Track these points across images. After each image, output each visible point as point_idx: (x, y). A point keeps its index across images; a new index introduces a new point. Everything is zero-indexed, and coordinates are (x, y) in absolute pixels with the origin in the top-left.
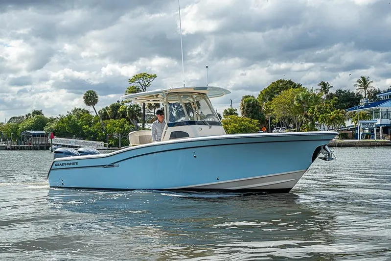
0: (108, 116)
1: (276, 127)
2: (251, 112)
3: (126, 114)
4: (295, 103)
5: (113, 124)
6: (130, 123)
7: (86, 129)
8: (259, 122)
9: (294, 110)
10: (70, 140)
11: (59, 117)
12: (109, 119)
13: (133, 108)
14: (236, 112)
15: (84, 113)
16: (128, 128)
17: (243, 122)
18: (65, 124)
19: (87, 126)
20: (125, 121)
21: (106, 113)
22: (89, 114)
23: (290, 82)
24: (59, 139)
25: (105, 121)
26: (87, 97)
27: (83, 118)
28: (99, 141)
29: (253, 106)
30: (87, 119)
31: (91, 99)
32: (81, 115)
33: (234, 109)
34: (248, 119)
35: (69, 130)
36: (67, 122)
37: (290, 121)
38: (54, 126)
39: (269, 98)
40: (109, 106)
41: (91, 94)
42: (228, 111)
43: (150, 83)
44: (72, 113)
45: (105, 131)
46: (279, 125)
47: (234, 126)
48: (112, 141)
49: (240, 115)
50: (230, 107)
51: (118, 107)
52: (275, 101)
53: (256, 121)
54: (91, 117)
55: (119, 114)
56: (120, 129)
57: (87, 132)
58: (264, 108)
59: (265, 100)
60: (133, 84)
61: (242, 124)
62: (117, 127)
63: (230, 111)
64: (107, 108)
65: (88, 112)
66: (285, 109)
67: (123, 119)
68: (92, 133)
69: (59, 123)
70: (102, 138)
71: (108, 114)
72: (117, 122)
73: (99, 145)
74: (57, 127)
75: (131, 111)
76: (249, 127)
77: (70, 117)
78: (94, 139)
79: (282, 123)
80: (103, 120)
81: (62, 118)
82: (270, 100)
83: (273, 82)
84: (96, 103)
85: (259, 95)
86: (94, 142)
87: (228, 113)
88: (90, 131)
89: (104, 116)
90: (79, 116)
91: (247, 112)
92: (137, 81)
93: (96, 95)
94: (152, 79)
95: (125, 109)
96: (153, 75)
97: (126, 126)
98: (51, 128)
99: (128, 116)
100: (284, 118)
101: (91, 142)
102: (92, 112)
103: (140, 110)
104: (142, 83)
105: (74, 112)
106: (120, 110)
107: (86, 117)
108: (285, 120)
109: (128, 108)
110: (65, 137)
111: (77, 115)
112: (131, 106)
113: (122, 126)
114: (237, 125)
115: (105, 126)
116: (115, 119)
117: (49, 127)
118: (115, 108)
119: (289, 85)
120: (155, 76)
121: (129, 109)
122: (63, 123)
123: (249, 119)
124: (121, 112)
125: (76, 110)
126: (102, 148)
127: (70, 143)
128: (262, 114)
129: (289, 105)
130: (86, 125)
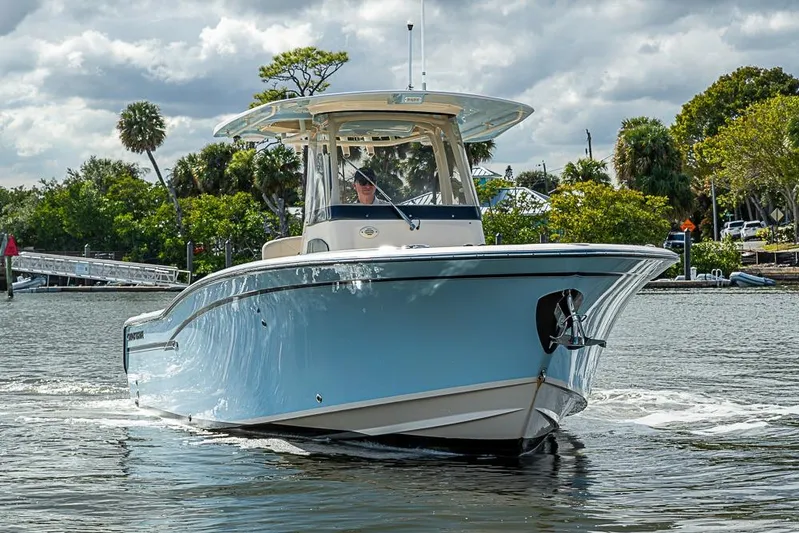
0: (195, 183)
1: (733, 219)
2: (648, 172)
3: (252, 178)
4: (787, 142)
5: (209, 211)
6: (266, 208)
7: (125, 225)
8: (669, 203)
9: (786, 164)
10: (72, 259)
11: (40, 186)
12: (196, 193)
13: (273, 161)
14: (602, 171)
15: (119, 174)
16: (258, 223)
17: (618, 205)
18: (61, 210)
19: (129, 216)
20: (248, 201)
21: (189, 174)
22: (134, 178)
23: (778, 76)
24: (37, 256)
25: (186, 201)
26: (130, 125)
27: (115, 192)
28: (167, 263)
29: (653, 154)
30: (130, 196)
31: (142, 129)
32: (110, 182)
33: (599, 161)
34: (634, 193)
35: (73, 230)
36: (65, 202)
37: (776, 200)
38: (24, 215)
39: (711, 126)
40: (199, 153)
41: (142, 113)
42: (579, 169)
43: (326, 81)
44: (81, 174)
45: (186, 231)
46: (743, 212)
47: (589, 217)
48: (207, 263)
49: (614, 182)
50: (585, 157)
51: (226, 155)
52: (726, 135)
53: (660, 201)
54: (142, 186)
55: (229, 177)
56: (232, 226)
57: (129, 234)
58: (692, 160)
59: (698, 133)
60: (272, 81)
61: (617, 210)
62: (220, 218)
63: (585, 168)
64: (192, 159)
65: (131, 171)
66: (755, 163)
67: (242, 194)
68: (143, 239)
69: (43, 205)
70: (175, 253)
71: (196, 176)
72: (221, 202)
73: (164, 278)
74: (37, 219)
75: (267, 168)
76: (637, 220)
77: (74, 188)
78: (151, 258)
79: (752, 205)
80: (178, 195)
81: (51, 191)
82: (712, 132)
83: (724, 74)
84: (159, 142)
85: (679, 119)
86: (148, 267)
87: (576, 174)
88: (136, 231)
89: (184, 184)
90: (103, 185)
91: (633, 172)
92: (287, 74)
93: (157, 118)
94: (332, 68)
95: (249, 162)
96: (335, 52)
97: (252, 216)
98: (15, 222)
99: (256, 183)
100: (757, 191)
101: (137, 266)
102: (147, 170)
103: (295, 165)
104: (302, 80)
105: (88, 170)
106: (233, 165)
107: (125, 186)
108: (760, 197)
109: (257, 158)
110: (59, 250)
111: (99, 182)
112: (267, 153)
113: (239, 217)
114: (599, 214)
115: (185, 215)
116: (216, 194)
117: (10, 221)
118: (217, 157)
119: (773, 85)
120: (342, 59)
121: (259, 163)
122: (54, 205)
123: (639, 195)
124: (235, 171)
125: (95, 165)
126: (172, 286)
127: (72, 269)
128: (683, 179)
129: (769, 150)
130: (124, 213)
